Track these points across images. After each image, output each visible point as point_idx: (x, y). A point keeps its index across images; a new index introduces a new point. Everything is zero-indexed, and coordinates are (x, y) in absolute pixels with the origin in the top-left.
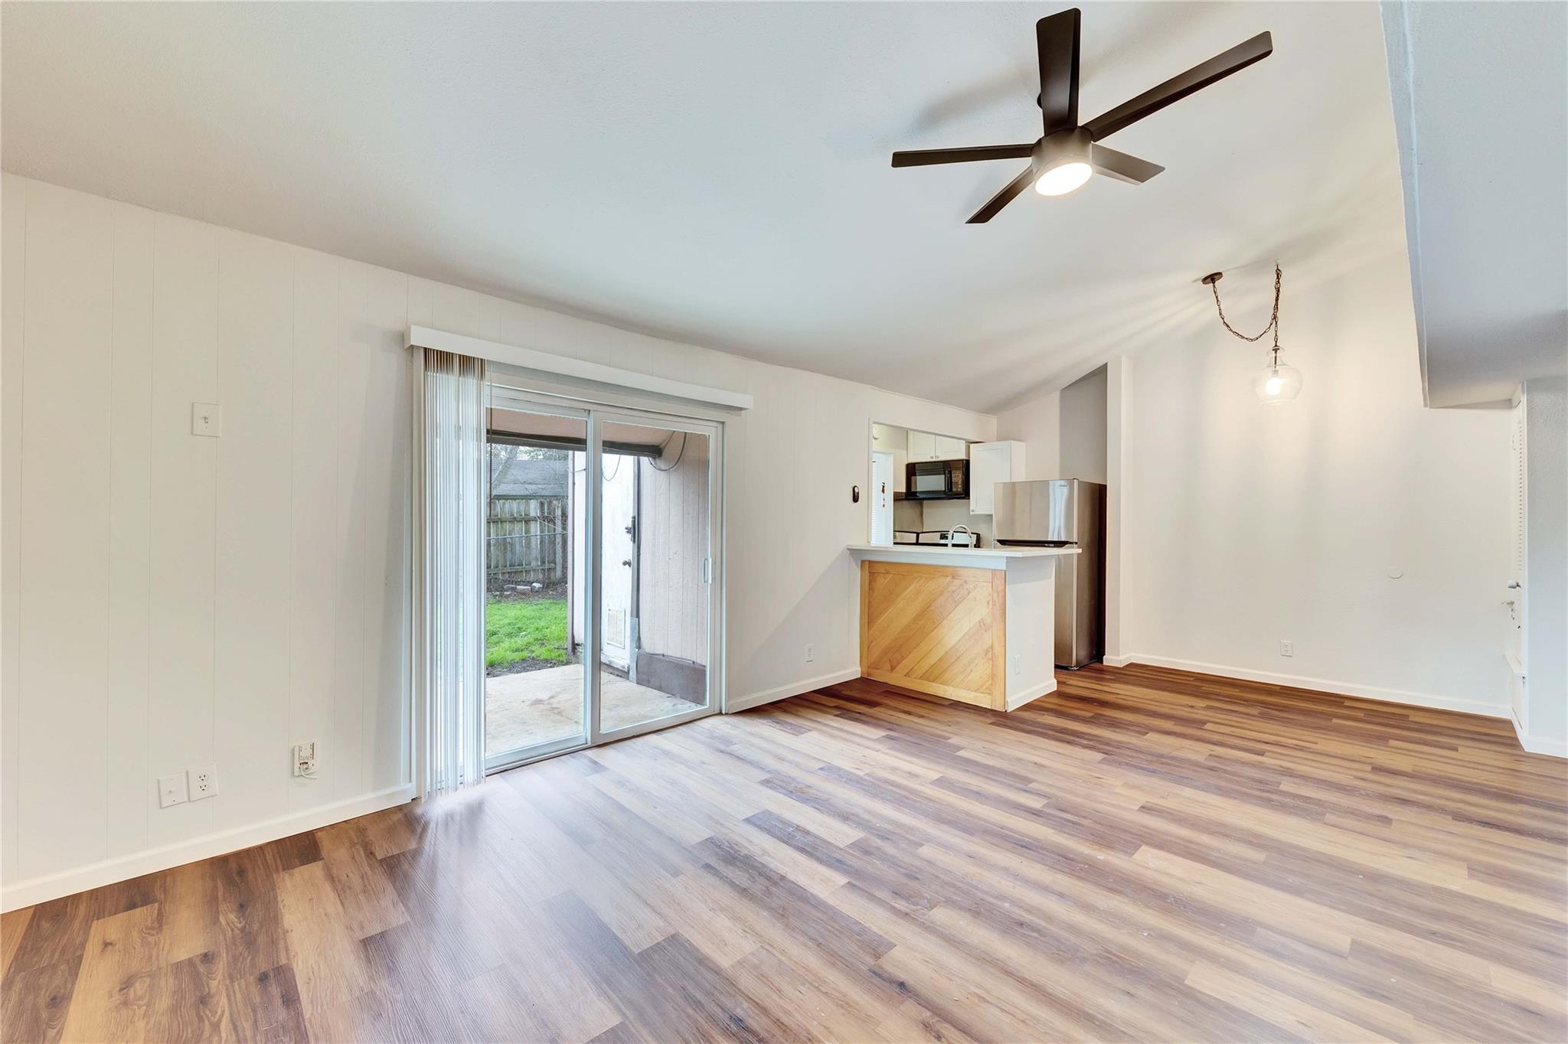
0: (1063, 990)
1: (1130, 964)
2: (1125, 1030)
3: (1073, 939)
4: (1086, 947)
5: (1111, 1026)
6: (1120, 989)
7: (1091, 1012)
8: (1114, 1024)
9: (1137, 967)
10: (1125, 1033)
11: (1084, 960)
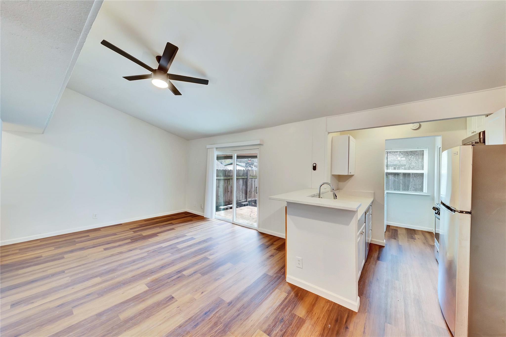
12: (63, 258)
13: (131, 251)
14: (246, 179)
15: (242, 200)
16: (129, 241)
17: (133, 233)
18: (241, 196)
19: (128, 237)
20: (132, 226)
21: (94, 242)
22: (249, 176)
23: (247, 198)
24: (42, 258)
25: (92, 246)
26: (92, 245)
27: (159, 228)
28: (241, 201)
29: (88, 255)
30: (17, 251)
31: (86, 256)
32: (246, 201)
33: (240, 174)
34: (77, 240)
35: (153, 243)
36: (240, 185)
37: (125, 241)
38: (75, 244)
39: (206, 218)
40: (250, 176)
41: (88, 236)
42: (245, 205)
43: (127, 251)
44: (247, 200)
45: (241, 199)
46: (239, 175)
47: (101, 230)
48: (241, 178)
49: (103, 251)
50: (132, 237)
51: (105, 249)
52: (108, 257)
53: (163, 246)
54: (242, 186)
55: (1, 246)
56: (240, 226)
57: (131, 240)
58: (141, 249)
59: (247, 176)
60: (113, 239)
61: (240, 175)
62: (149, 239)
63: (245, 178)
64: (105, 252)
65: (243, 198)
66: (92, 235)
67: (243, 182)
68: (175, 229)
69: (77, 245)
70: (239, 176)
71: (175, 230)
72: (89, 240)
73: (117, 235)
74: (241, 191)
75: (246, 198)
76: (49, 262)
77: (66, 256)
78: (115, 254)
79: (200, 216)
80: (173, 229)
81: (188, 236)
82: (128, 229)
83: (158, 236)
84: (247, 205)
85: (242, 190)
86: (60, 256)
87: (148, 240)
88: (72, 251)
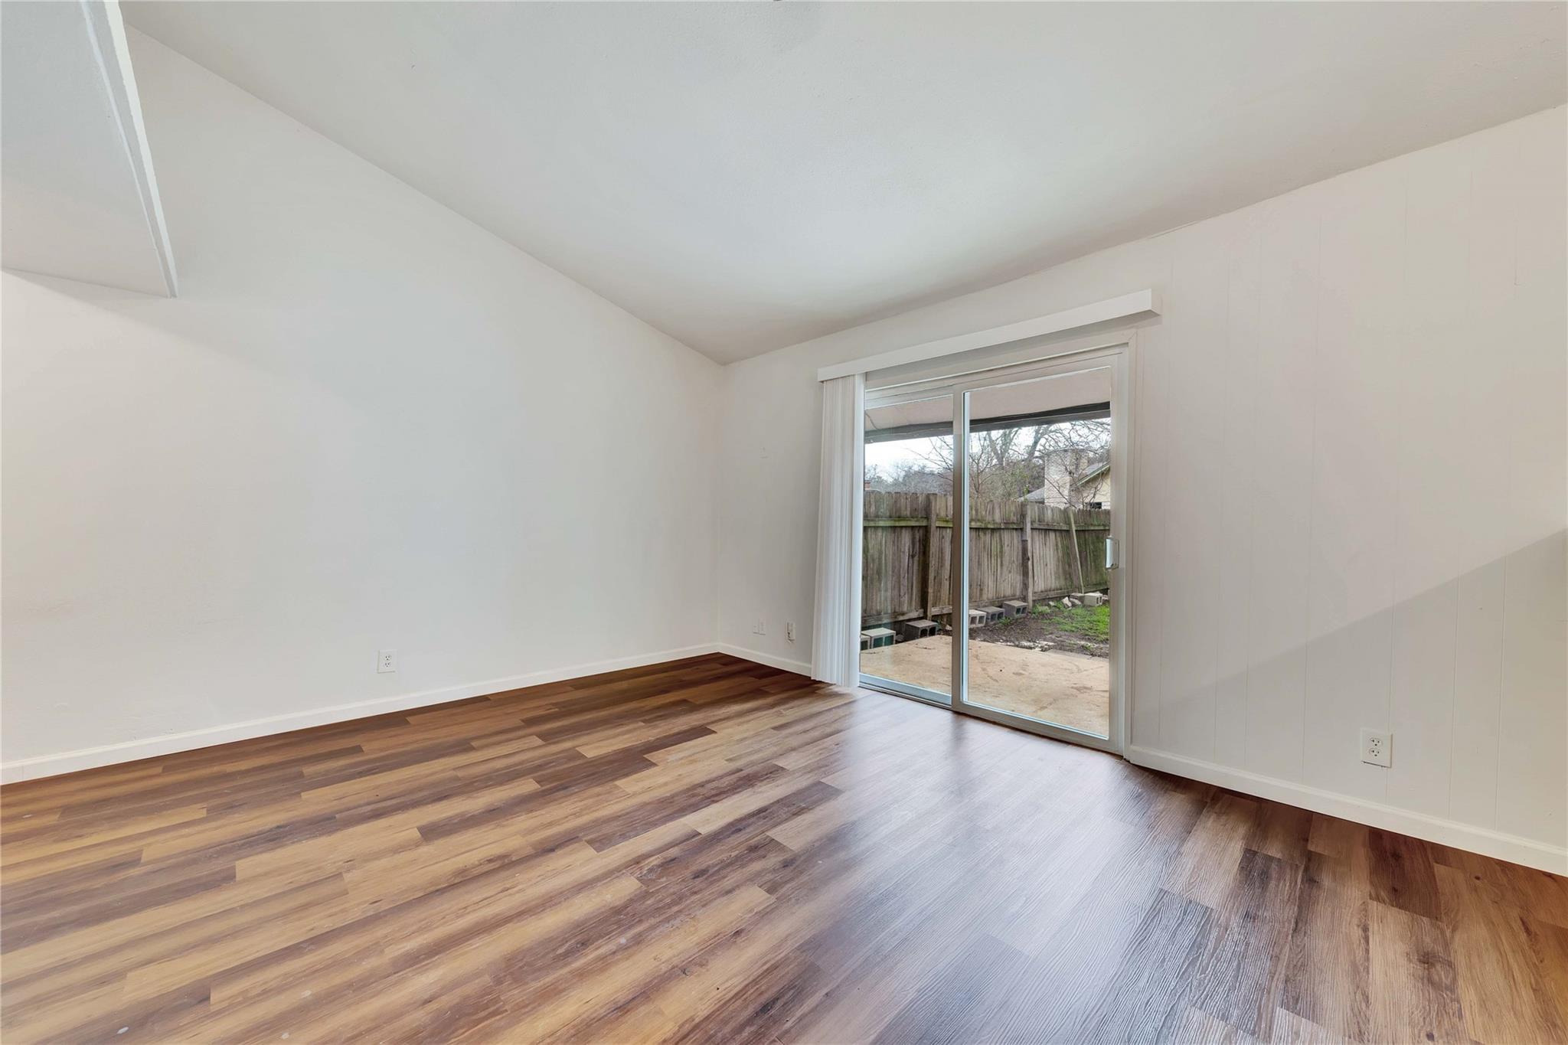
0: (474, 946)
1: (462, 1028)
2: (396, 975)
3: (535, 985)
4: (516, 992)
5: (411, 966)
6: (439, 996)
7: (436, 957)
8: (411, 969)
9: (453, 1032)
10: (395, 973)
11: (499, 981)
12: (228, 878)
13: (552, 850)
14: (921, 531)
15: (911, 611)
16: (528, 786)
17: (539, 742)
18: (906, 596)
19: (521, 763)
20: (534, 708)
21: (377, 787)
22: (934, 517)
23: (929, 605)
24: (134, 872)
25: (370, 808)
26: (369, 804)
27: (643, 721)
28: (906, 617)
29: (348, 871)
30: (52, 819)
31: (338, 876)
32: (924, 617)
33: (903, 508)
34: (308, 770)
35: (646, 804)
36: (904, 552)
37: (515, 783)
38: (299, 793)
39: (820, 682)
40: (939, 519)
41: (358, 750)
42: (924, 633)
43: (529, 851)
44: (925, 612)
45: (905, 609)
46: (897, 514)
47: (408, 723)
48: (906, 527)
49: (417, 845)
50: (540, 767)
51: (430, 833)
52: (441, 891)
53: (704, 830)
54: (911, 560)
55: (2, 786)
56: (1007, 730)
57: (538, 782)
58: (601, 843)
59: (927, 518)
60: (460, 774)
61: (904, 513)
62: (618, 783)
63: (920, 527)
64: (426, 850)
65: (914, 603)
66: (374, 746)
67: (913, 543)
68: (714, 732)
69: (305, 795)
70: (900, 518)
71: (713, 735)
72: (361, 774)
73: (472, 749)
74: (904, 578)
75: (924, 603)
76: (157, 904)
77: (244, 866)
78: (476, 872)
79: (787, 674)
80: (702, 731)
81: (794, 772)
82: (516, 721)
83: (654, 765)
84: (932, 632)
85: (910, 572)
86: (219, 865)
87: (617, 787)
88: (275, 837)
